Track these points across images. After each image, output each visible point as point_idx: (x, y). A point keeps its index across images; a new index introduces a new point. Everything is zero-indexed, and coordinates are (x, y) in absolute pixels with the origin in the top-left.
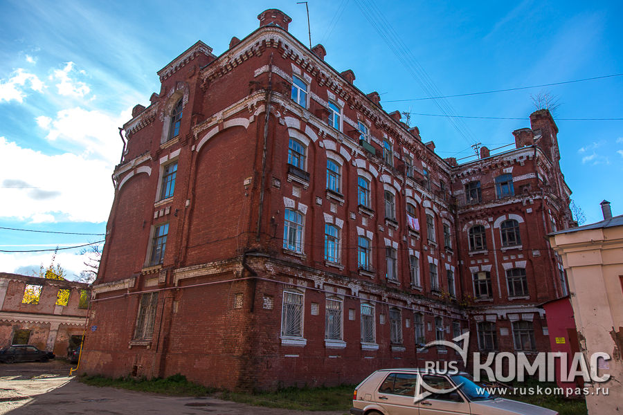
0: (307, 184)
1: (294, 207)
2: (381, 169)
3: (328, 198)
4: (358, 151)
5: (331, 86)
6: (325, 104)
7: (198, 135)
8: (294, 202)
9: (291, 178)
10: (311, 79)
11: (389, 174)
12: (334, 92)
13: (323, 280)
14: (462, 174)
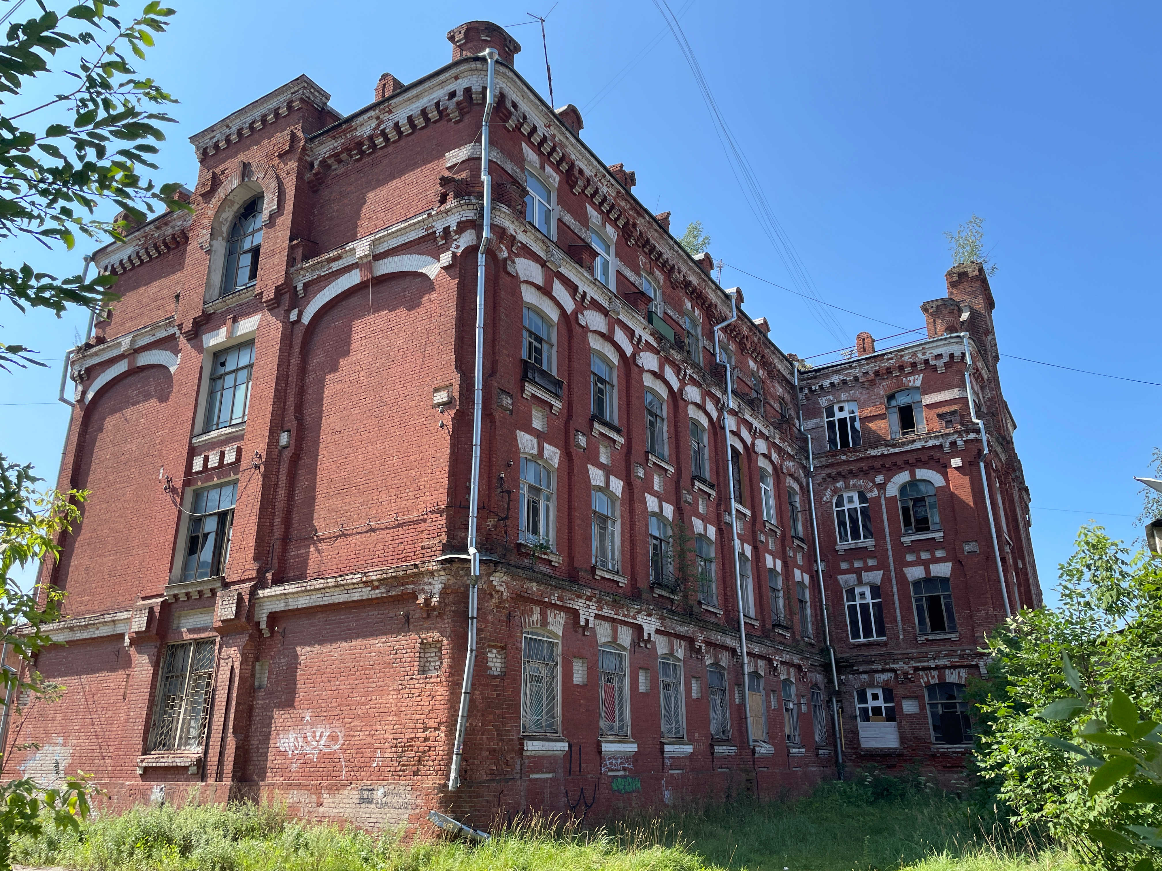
0: (557, 404)
1: (535, 452)
2: (685, 375)
3: (595, 433)
4: (646, 337)
5: (593, 195)
6: (584, 234)
7: (306, 286)
8: (535, 440)
9: (530, 389)
10: (558, 179)
11: (699, 386)
12: (598, 208)
13: (594, 609)
14: (821, 387)
